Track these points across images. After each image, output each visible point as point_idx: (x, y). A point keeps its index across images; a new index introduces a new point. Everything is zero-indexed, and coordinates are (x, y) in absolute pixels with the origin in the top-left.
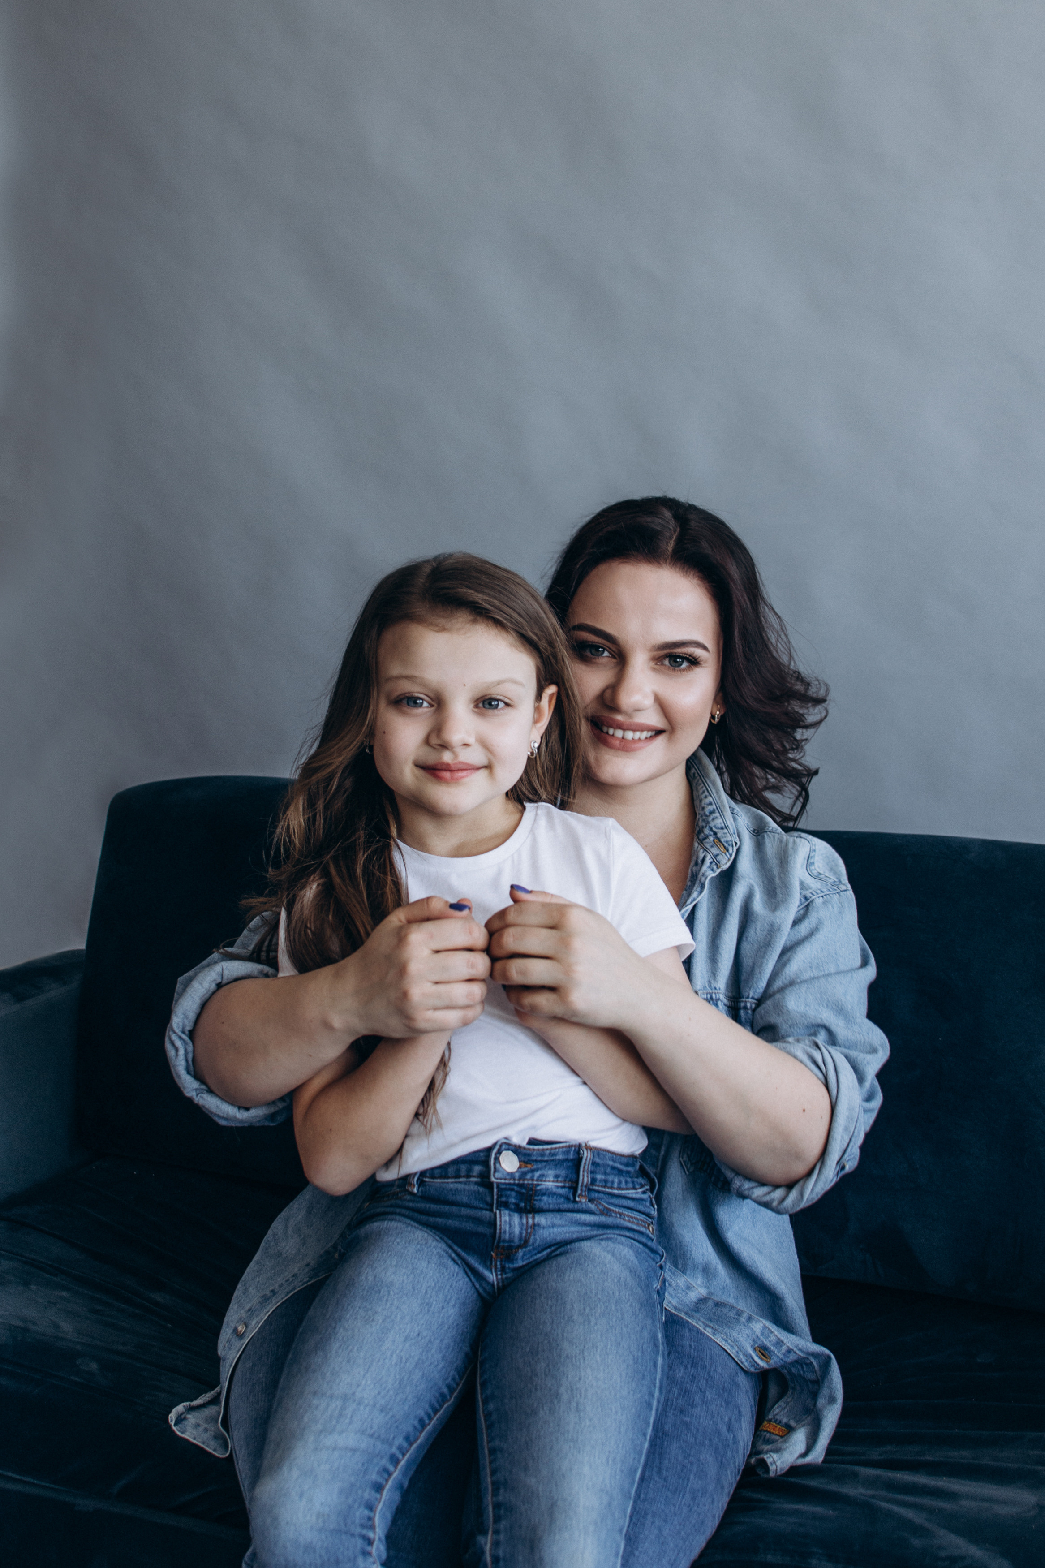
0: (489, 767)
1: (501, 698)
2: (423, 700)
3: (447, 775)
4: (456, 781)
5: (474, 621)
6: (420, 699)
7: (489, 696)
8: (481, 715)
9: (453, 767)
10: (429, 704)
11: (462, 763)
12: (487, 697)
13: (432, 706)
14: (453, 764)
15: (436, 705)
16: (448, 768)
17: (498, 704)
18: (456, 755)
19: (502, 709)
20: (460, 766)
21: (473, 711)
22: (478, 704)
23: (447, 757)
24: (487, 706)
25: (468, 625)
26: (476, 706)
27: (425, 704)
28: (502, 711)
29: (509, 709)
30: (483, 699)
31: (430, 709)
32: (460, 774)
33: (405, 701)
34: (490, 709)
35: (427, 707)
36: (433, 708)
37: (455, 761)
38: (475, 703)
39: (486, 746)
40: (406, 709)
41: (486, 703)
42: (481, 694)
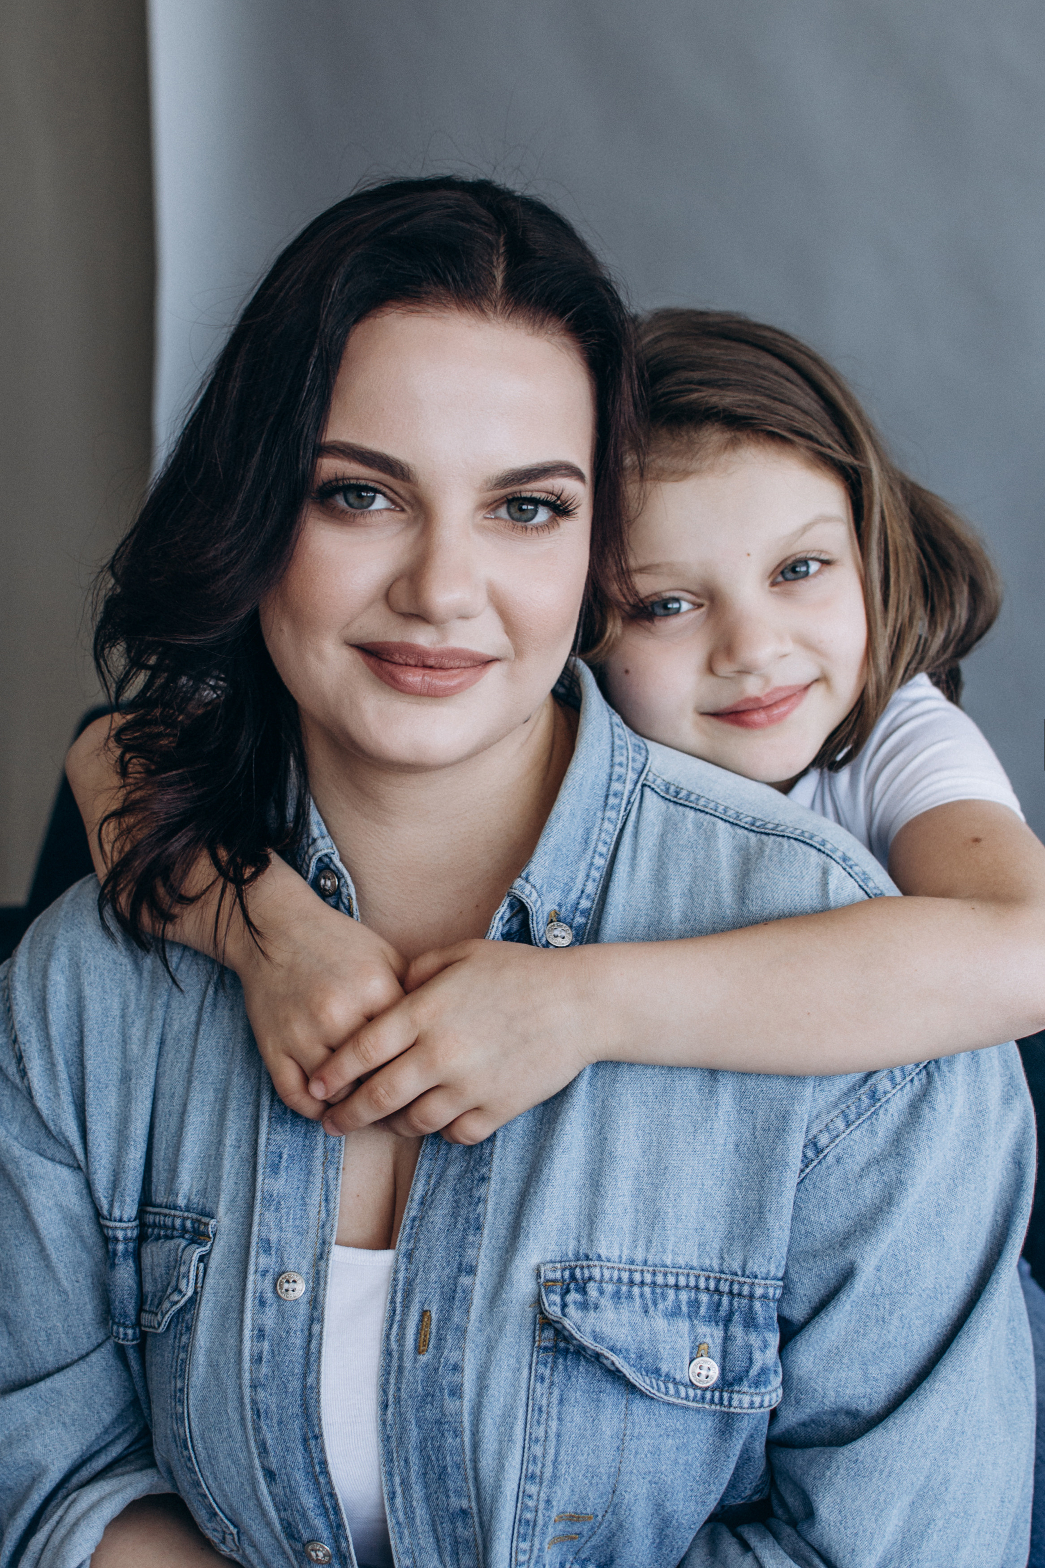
0: (823, 679)
1: (811, 555)
2: (680, 600)
3: (761, 717)
4: (777, 722)
6: (676, 599)
7: (793, 558)
8: (787, 595)
9: (766, 701)
10: (694, 604)
11: (779, 689)
12: (789, 564)
13: (699, 607)
14: (767, 695)
15: (707, 605)
16: (759, 705)
17: (809, 567)
18: (767, 680)
19: (819, 572)
20: (778, 696)
21: (771, 592)
22: (776, 581)
23: (754, 687)
24: (790, 575)
26: (774, 584)
27: (685, 606)
28: (816, 577)
29: (827, 569)
30: (780, 569)
31: (698, 612)
32: (782, 709)
33: (650, 612)
34: (797, 580)
35: (689, 611)
36: (703, 609)
37: (768, 690)
38: (771, 579)
39: (808, 645)
41: (788, 572)
42: (777, 563)
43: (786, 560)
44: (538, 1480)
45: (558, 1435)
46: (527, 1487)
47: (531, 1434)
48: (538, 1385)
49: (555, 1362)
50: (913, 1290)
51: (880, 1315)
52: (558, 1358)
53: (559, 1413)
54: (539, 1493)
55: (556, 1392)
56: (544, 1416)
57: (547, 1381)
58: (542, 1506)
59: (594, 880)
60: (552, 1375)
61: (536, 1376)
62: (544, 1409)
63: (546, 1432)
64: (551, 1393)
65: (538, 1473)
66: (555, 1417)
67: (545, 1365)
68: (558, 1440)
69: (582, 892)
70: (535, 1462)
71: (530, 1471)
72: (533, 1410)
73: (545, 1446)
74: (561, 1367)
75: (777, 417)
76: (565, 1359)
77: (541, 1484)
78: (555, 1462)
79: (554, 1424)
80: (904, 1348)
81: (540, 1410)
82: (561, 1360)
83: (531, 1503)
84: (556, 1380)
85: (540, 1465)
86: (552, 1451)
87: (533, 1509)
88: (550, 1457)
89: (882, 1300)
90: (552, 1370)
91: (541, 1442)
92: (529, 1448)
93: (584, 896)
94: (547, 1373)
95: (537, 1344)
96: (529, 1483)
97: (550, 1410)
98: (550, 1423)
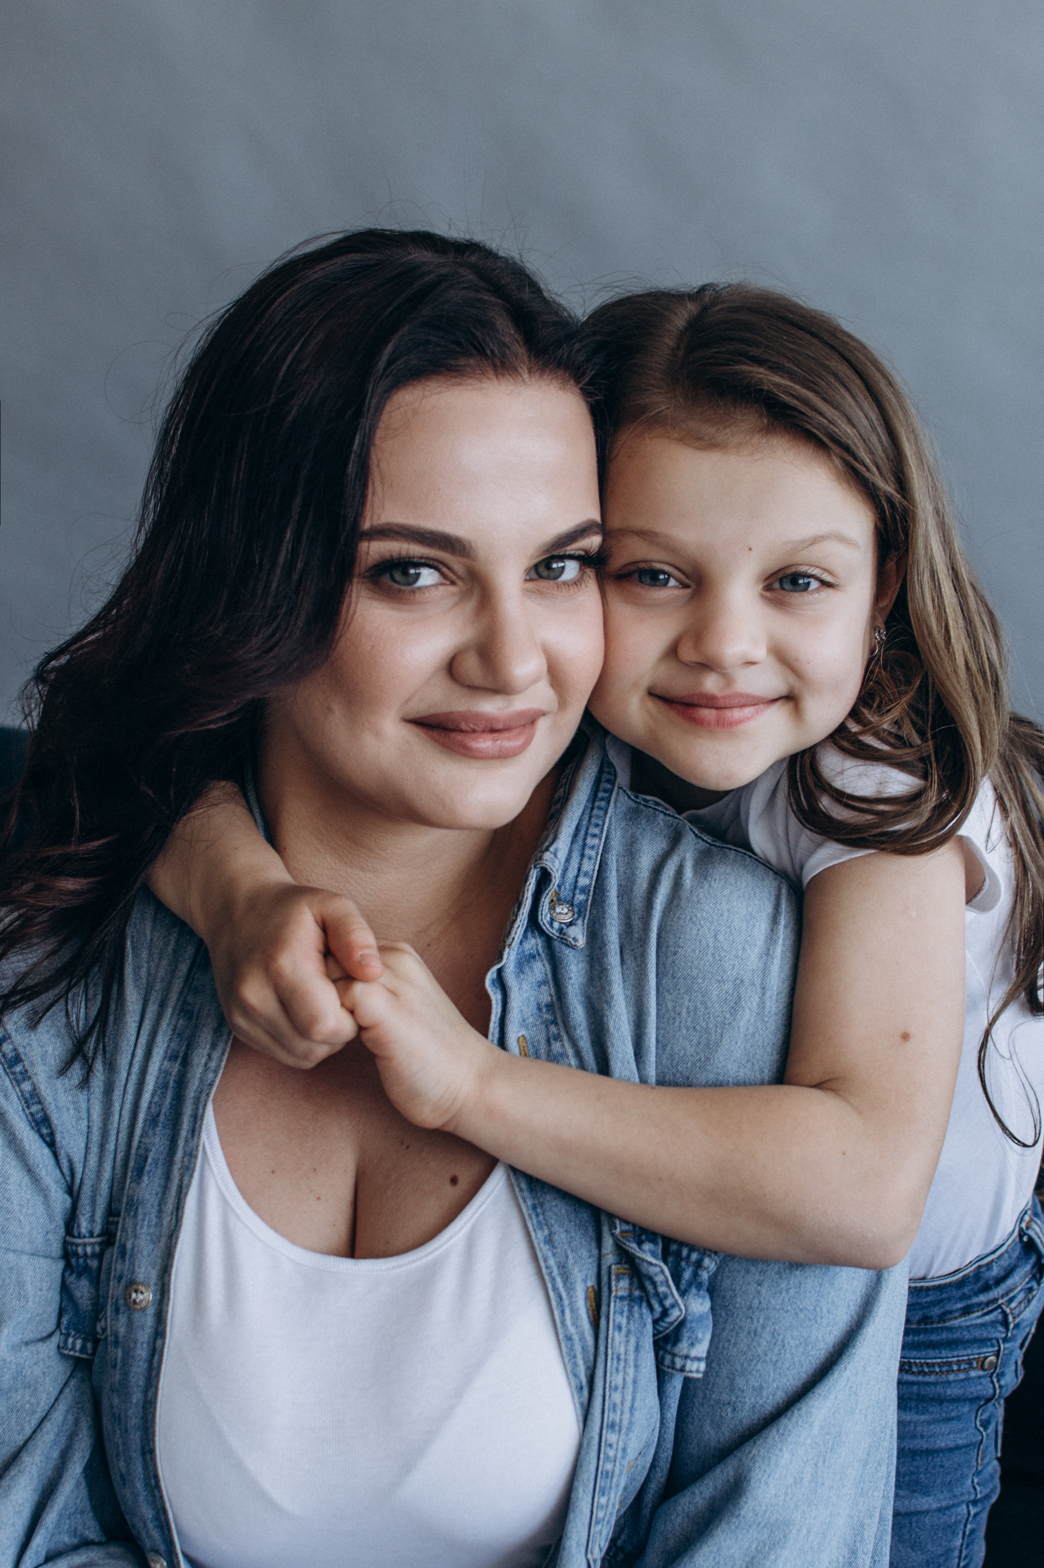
0: (791, 699)
1: (816, 572)
2: (669, 575)
3: (708, 714)
4: (725, 726)
5: (768, 430)
6: (664, 572)
7: (793, 570)
8: (778, 604)
9: (721, 703)
10: (680, 582)
11: (740, 693)
12: (789, 571)
13: (685, 586)
14: (723, 696)
15: (693, 586)
16: (711, 702)
17: (809, 584)
18: (728, 679)
19: (817, 590)
20: (736, 699)
21: (762, 596)
22: (771, 584)
23: (711, 684)
24: (787, 586)
25: (756, 439)
26: (768, 588)
27: (673, 583)
28: (816, 595)
29: (827, 593)
30: (781, 575)
31: (680, 591)
32: (736, 714)
33: (636, 576)
34: (792, 591)
35: (675, 587)
36: (687, 590)
37: (728, 692)
38: (766, 583)
39: (786, 662)
40: (639, 590)
41: (785, 580)
42: (780, 566)
43: (787, 567)
44: (617, 1428)
45: (635, 1382)
46: (609, 1436)
47: (611, 1382)
48: (617, 1334)
49: (630, 1311)
50: (789, 1308)
51: (753, 1328)
52: (633, 1307)
53: (636, 1360)
54: (618, 1441)
55: (633, 1340)
56: (622, 1364)
57: (624, 1330)
58: (619, 1455)
59: (590, 859)
60: (628, 1323)
61: (614, 1325)
62: (622, 1357)
63: (624, 1379)
64: (628, 1341)
65: (618, 1421)
66: (632, 1364)
67: (622, 1313)
68: (634, 1387)
69: (579, 870)
70: (614, 1410)
71: (611, 1419)
72: (612, 1359)
73: (623, 1393)
74: (636, 1315)
75: (822, 419)
76: (640, 1307)
77: (620, 1432)
78: (632, 1408)
79: (631, 1371)
80: (774, 1365)
81: (619, 1359)
82: (636, 1308)
83: (611, 1453)
84: (632, 1328)
85: (619, 1412)
86: (629, 1398)
87: (613, 1459)
88: (628, 1404)
89: (757, 1313)
90: (628, 1318)
91: (620, 1390)
92: (610, 1397)
93: (582, 874)
94: (624, 1321)
95: (614, 1294)
96: (610, 1431)
97: (628, 1357)
98: (627, 1370)
